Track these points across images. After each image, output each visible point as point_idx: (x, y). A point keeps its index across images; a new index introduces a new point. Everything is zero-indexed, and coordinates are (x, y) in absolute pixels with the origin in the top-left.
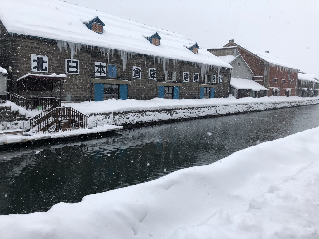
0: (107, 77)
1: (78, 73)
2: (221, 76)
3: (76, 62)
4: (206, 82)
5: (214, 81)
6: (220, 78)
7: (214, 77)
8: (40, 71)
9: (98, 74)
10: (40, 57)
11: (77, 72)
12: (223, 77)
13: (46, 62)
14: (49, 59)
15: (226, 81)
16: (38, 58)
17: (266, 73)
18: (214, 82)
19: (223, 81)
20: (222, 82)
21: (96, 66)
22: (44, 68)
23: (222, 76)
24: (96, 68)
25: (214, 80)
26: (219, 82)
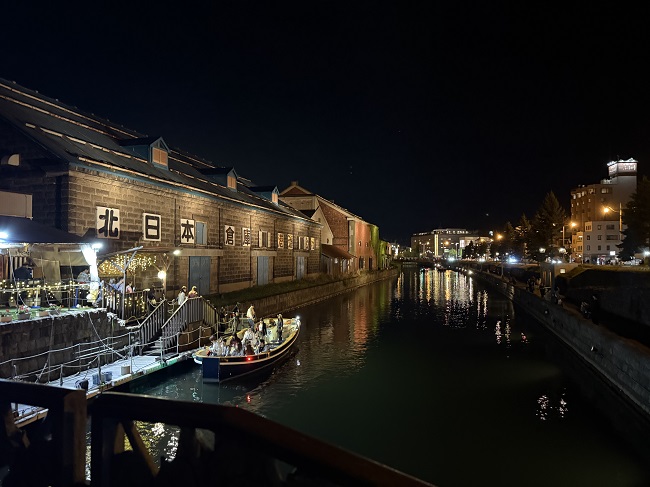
0: (194, 246)
1: (160, 240)
2: (312, 238)
3: (157, 219)
4: (299, 248)
5: (307, 246)
7: (307, 240)
8: (108, 237)
9: (184, 240)
10: (110, 209)
11: (157, 237)
12: (315, 240)
13: (116, 219)
14: (122, 214)
15: (318, 247)
16: (107, 211)
17: (351, 233)
18: (307, 248)
19: (315, 245)
20: (314, 247)
21: (183, 225)
22: (113, 229)
24: (183, 229)
25: (307, 244)
26: (311, 247)
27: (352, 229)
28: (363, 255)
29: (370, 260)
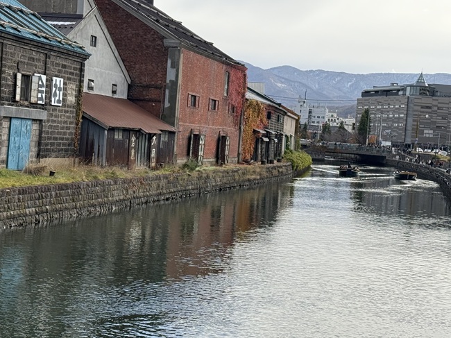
2: (58, 79)
4: (18, 98)
5: (40, 95)
6: (56, 86)
7: (40, 83)
12: (65, 84)
15: (71, 99)
17: (171, 75)
18: (41, 99)
19: (65, 95)
20: (61, 99)
23: (62, 80)
25: (39, 91)
26: (53, 99)
27: (173, 66)
28: (200, 127)
29: (221, 141)
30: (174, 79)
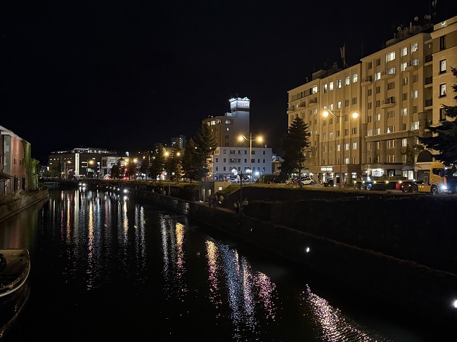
17: (6, 149)
27: (7, 145)
28: (18, 175)
30: (8, 151)
